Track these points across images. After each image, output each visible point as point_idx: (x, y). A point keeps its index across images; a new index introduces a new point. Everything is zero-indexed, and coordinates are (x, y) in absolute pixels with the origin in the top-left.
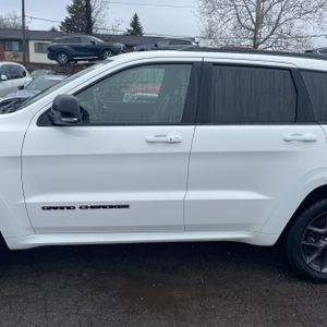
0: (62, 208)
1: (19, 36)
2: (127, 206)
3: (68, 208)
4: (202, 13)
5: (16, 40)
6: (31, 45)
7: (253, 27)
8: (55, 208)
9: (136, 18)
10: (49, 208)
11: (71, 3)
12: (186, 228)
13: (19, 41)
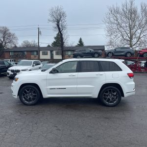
1: (37, 49)
2: (65, 89)
5: (35, 51)
6: (41, 52)
7: (129, 39)
9: (81, 39)
11: (56, 36)
12: (78, 94)
13: (37, 51)
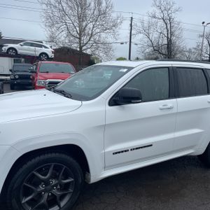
0: (122, 152)
2: (151, 145)
3: (125, 151)
4: (46, 26)
7: (78, 36)
8: (119, 152)
10: (116, 153)
